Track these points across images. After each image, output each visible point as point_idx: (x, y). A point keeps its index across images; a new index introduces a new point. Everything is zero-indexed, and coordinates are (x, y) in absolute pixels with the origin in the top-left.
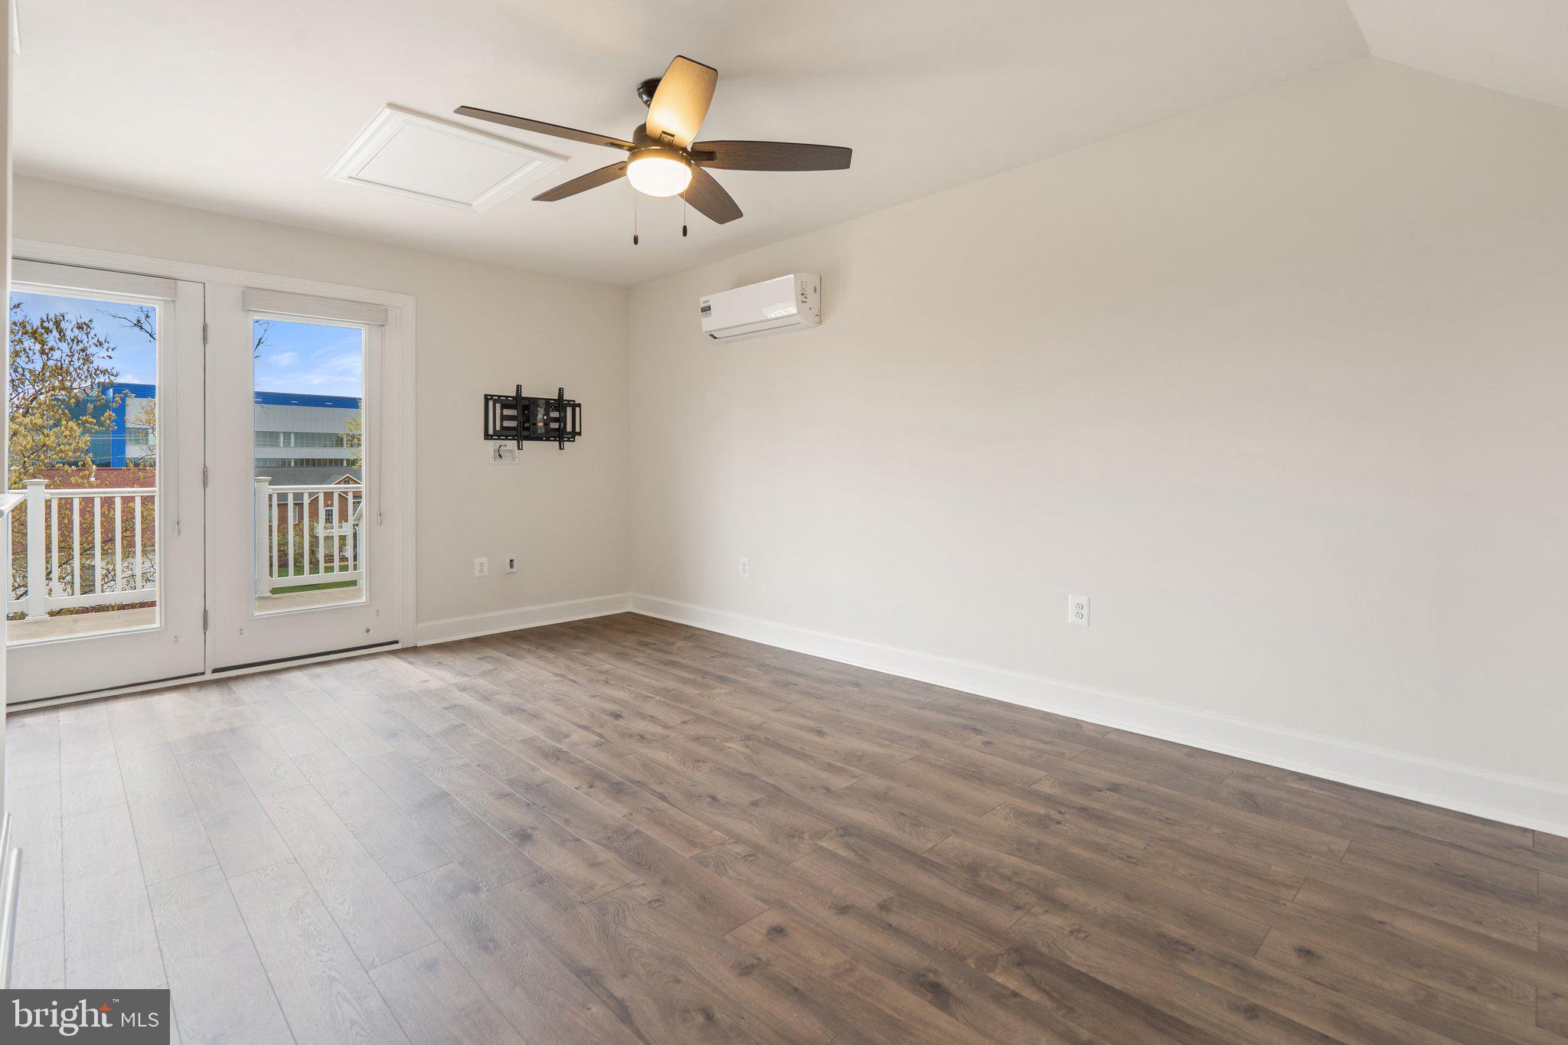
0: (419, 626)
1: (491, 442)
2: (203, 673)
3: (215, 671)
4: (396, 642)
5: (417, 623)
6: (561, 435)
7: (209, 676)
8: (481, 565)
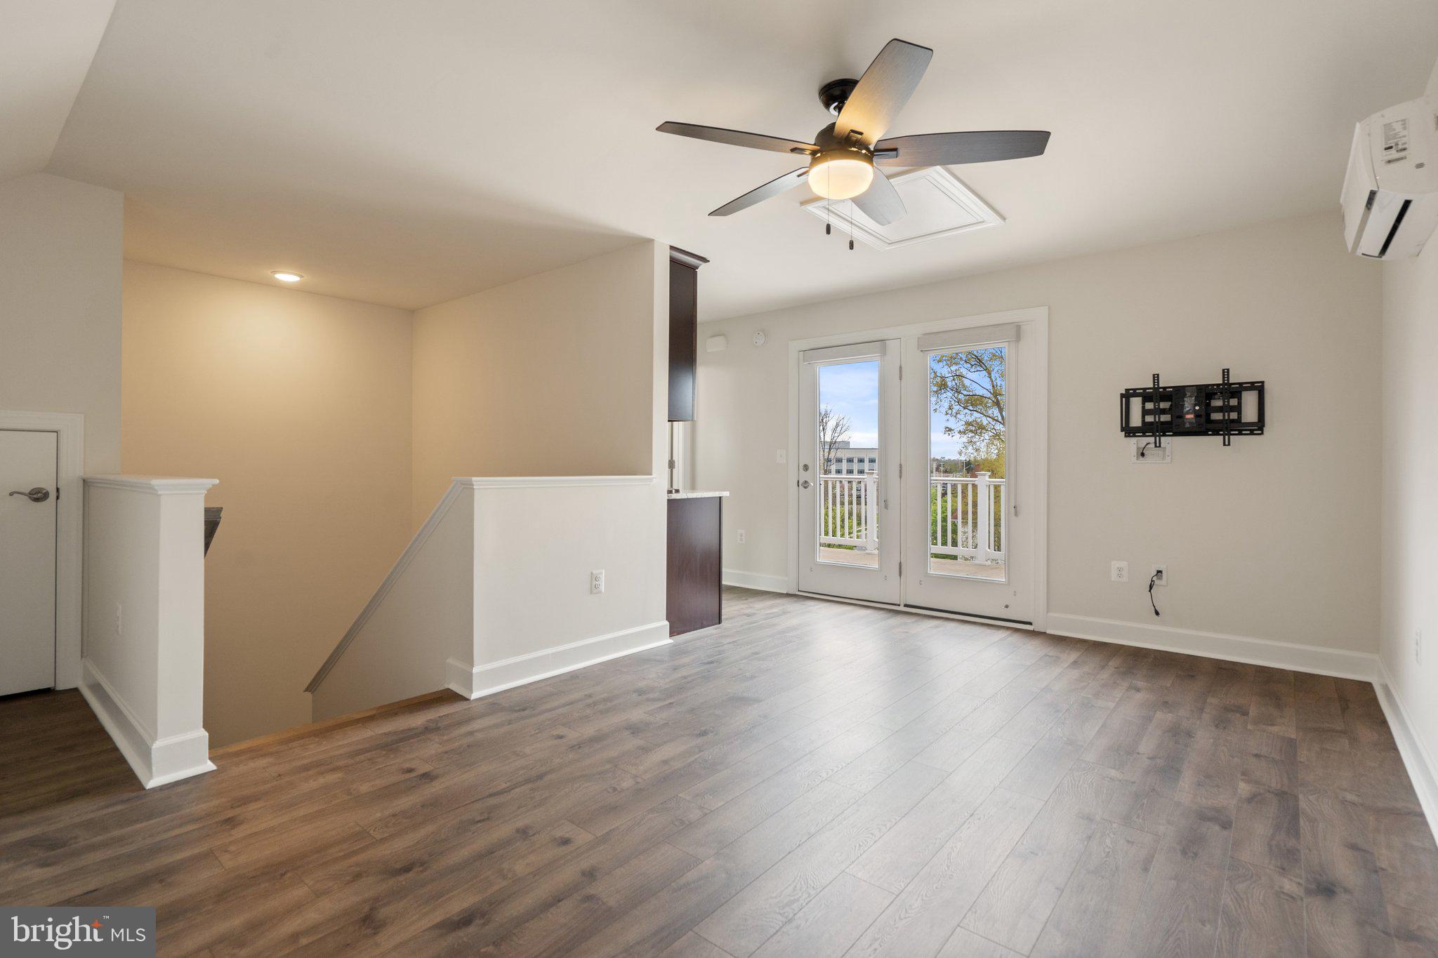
0: (1051, 614)
1: (1134, 440)
2: (899, 605)
3: (906, 606)
4: (1030, 624)
5: (1047, 612)
6: (1230, 427)
7: (902, 608)
8: (1120, 570)
